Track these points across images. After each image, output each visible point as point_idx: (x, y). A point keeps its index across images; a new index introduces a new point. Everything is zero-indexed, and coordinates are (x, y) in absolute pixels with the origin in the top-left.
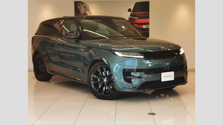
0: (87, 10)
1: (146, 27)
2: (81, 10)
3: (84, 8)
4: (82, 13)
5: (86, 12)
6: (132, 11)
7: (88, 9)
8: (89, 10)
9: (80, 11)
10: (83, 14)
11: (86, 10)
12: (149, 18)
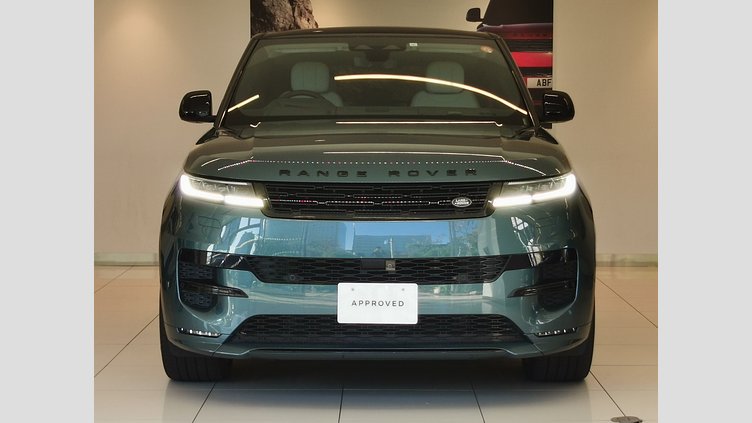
0: (301, 15)
1: (539, 83)
2: (278, 12)
3: (289, 5)
4: (281, 25)
5: (298, 19)
6: (482, 17)
7: (304, 10)
8: (310, 12)
9: (273, 16)
10: (284, 29)
11: (296, 14)
12: (550, 48)
